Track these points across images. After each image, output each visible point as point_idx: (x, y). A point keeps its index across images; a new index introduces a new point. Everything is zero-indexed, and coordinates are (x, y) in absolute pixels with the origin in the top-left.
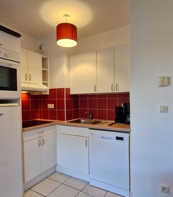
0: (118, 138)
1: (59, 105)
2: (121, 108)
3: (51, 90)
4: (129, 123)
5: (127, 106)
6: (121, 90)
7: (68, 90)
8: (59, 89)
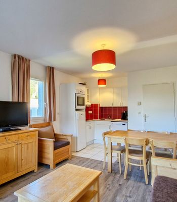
0: (123, 125)
1: (95, 112)
2: (124, 114)
3: (92, 105)
4: (127, 120)
5: (127, 112)
6: (124, 105)
7: (99, 105)
8: (95, 105)
